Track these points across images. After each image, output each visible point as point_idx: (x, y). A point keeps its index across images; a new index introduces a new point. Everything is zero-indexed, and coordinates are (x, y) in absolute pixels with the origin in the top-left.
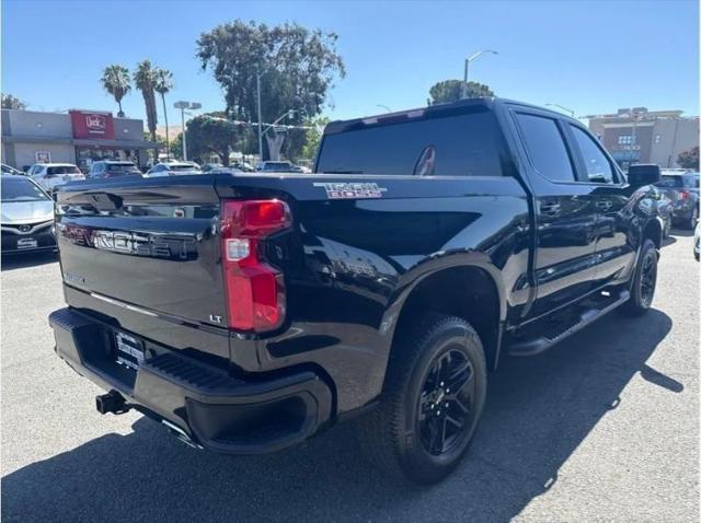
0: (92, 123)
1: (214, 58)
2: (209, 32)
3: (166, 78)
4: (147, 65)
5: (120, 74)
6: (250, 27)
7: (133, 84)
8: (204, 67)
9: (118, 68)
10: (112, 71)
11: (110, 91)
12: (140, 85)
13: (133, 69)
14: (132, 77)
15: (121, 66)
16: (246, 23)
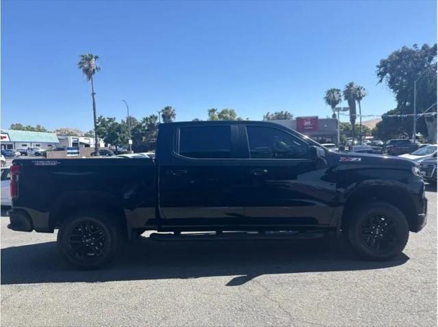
0: (306, 123)
1: (388, 75)
2: (386, 58)
3: (362, 91)
4: (351, 85)
5: (336, 93)
6: (414, 49)
7: (343, 98)
8: (381, 81)
9: (334, 90)
10: (331, 92)
11: (329, 104)
12: (346, 98)
13: (343, 89)
14: (342, 94)
15: (336, 88)
16: (410, 47)
